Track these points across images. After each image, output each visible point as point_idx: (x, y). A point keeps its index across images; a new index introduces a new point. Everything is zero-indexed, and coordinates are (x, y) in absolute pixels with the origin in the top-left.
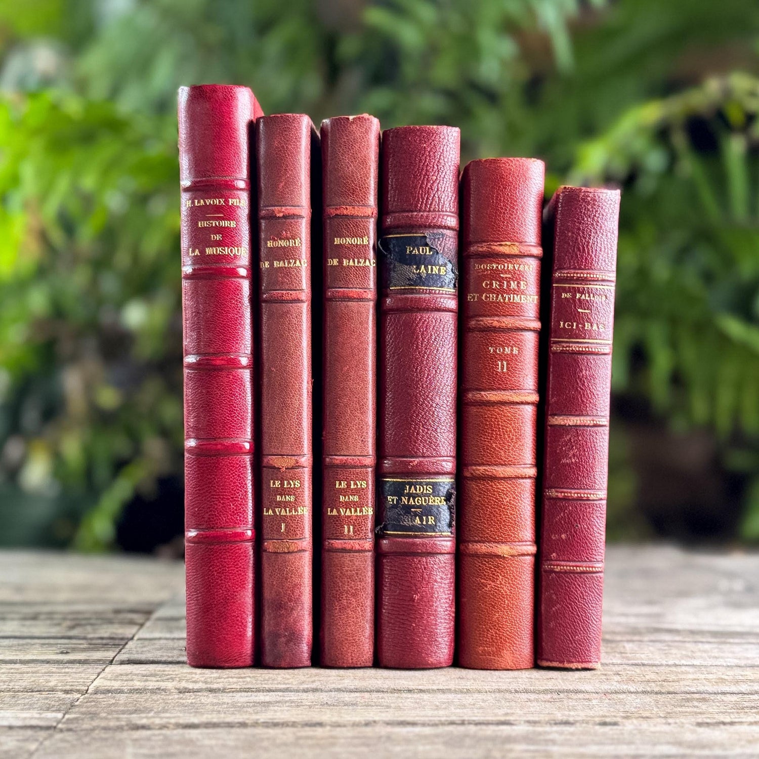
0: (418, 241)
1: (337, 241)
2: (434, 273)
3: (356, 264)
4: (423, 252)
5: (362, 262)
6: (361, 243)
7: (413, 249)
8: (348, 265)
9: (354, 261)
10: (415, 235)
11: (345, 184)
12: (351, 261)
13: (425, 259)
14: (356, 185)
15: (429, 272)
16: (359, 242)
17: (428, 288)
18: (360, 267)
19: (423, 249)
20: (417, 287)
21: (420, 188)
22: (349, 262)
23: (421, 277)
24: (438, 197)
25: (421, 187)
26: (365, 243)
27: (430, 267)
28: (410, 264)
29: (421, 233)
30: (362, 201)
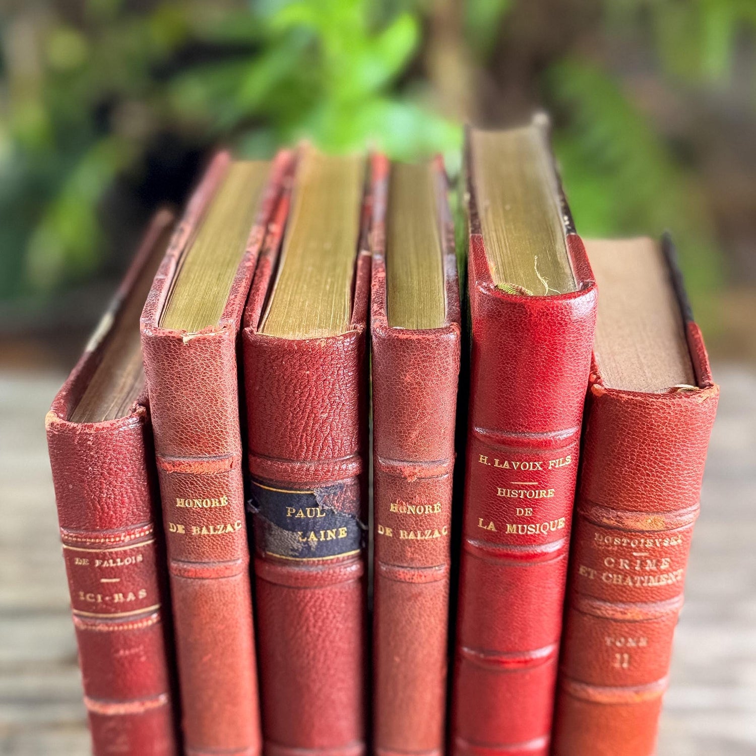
0: (304, 501)
1: (180, 503)
2: (329, 539)
3: (212, 532)
4: (311, 514)
5: (221, 529)
6: (218, 505)
7: (297, 512)
8: (200, 535)
9: (208, 530)
10: (299, 492)
11: (184, 428)
12: (204, 529)
13: (315, 523)
14: (203, 430)
15: (322, 539)
16: (215, 503)
17: (320, 559)
18: (218, 535)
19: (311, 511)
20: (305, 560)
21: (303, 431)
22: (201, 530)
23: (310, 547)
24: (333, 439)
25: (305, 430)
26: (223, 505)
27: (322, 532)
28: (293, 530)
29: (308, 490)
30: (213, 450)
